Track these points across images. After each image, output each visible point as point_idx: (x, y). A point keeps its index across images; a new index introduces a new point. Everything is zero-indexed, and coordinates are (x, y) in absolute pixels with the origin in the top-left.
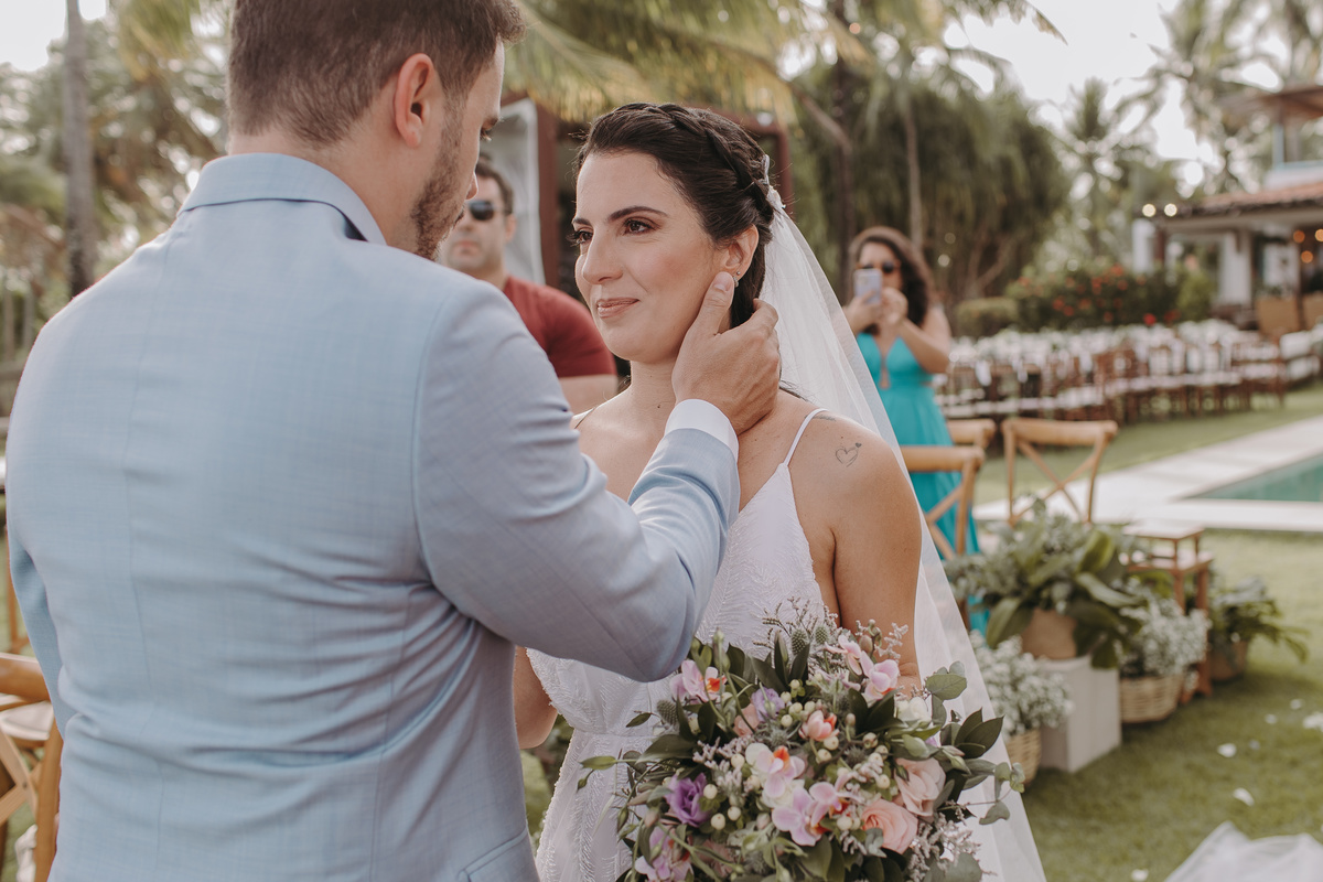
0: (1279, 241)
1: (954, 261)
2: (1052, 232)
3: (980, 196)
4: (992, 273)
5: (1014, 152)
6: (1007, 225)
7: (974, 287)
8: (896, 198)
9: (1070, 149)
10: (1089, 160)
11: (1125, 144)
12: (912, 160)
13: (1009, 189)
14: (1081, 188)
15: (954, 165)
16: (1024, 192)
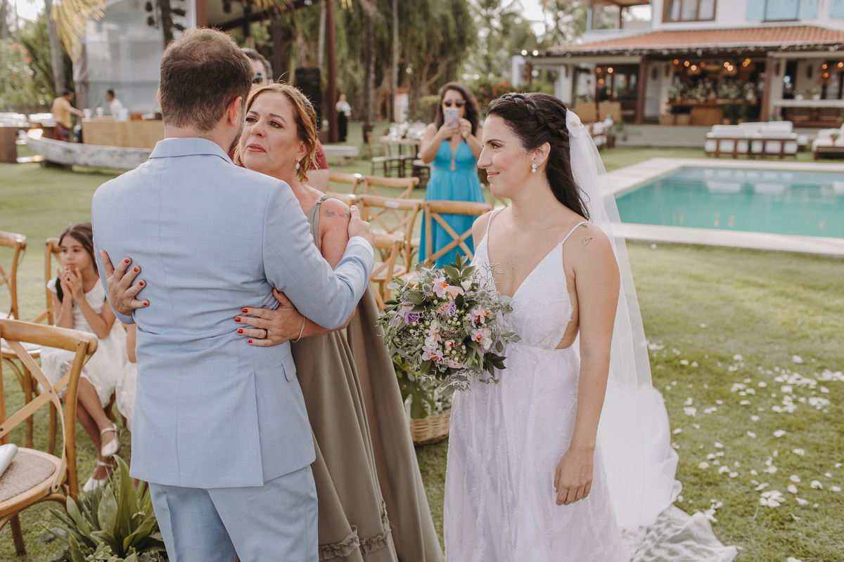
0: (587, 71)
1: (414, 70)
2: (466, 57)
3: (430, 36)
4: (434, 79)
5: (449, 13)
6: (443, 53)
7: (424, 88)
8: (386, 35)
9: (478, 13)
10: (488, 18)
11: (507, 11)
12: (395, 14)
13: (445, 34)
14: (482, 33)
15: (418, 18)
16: (453, 36)
